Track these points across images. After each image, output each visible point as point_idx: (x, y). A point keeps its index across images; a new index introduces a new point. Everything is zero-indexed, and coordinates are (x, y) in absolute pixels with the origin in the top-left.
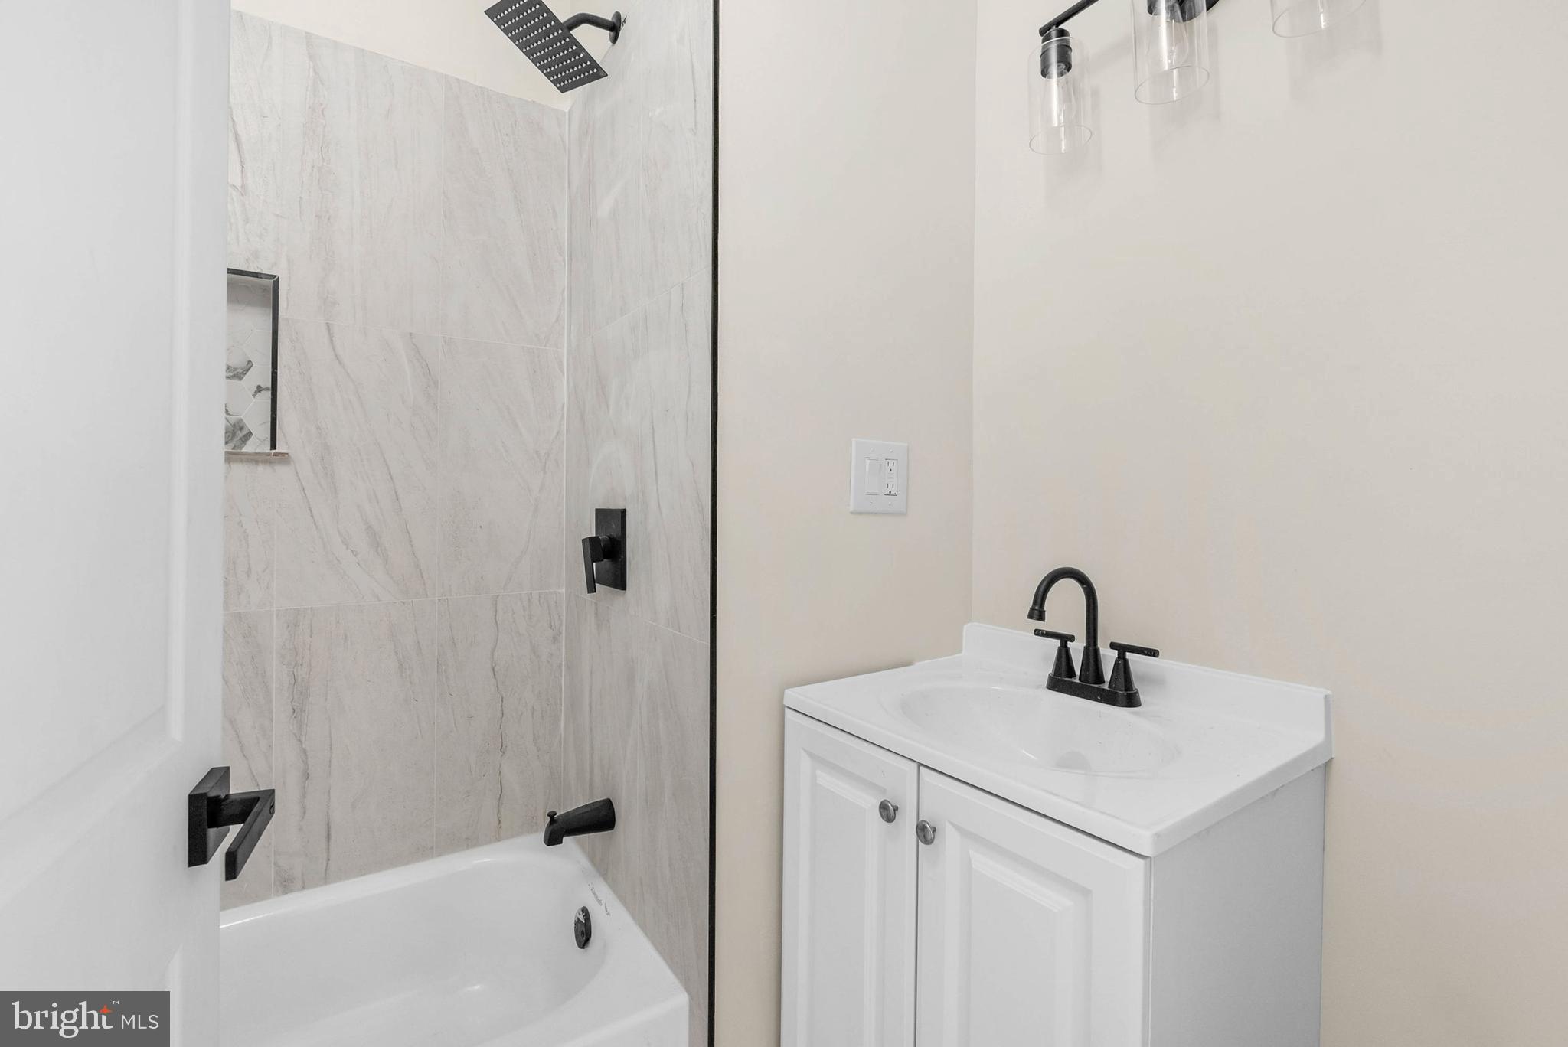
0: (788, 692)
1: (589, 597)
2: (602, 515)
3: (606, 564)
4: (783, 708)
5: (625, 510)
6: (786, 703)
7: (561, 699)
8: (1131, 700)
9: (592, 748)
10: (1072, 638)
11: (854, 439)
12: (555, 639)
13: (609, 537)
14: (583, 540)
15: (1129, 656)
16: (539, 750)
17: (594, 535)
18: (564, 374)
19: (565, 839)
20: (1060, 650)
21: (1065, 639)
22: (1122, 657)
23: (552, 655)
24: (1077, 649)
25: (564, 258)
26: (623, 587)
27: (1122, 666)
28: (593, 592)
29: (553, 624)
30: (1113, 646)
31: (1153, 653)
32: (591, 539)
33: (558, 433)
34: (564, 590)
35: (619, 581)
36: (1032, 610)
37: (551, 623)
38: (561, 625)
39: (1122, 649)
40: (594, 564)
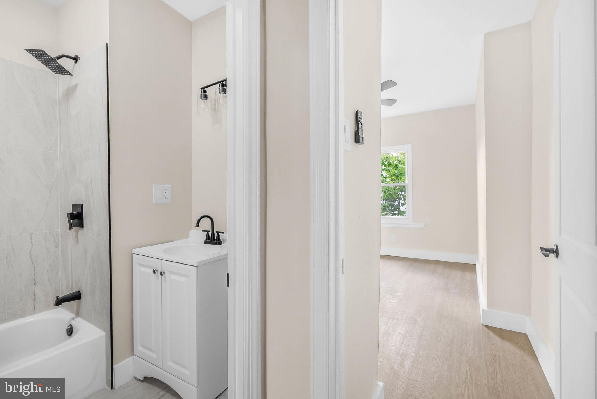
0: (133, 250)
1: (70, 231)
2: (74, 206)
3: (76, 221)
4: (132, 254)
5: (83, 205)
6: (133, 253)
7: (59, 266)
8: (220, 243)
9: (72, 278)
10: (209, 231)
11: (154, 185)
12: (56, 247)
13: (77, 212)
14: (67, 214)
15: (219, 234)
16: (50, 283)
17: (71, 212)
18: (58, 160)
19: (62, 304)
20: (207, 234)
21: (208, 232)
22: (218, 234)
23: (55, 252)
24: (210, 233)
25: (57, 123)
26: (83, 227)
27: (218, 236)
28: (71, 229)
29: (55, 241)
30: (216, 232)
31: (223, 233)
32: (70, 213)
33: (56, 179)
34: (60, 230)
35: (81, 225)
36: (196, 225)
37: (54, 241)
38: (59, 242)
39: (218, 232)
40: (72, 221)
